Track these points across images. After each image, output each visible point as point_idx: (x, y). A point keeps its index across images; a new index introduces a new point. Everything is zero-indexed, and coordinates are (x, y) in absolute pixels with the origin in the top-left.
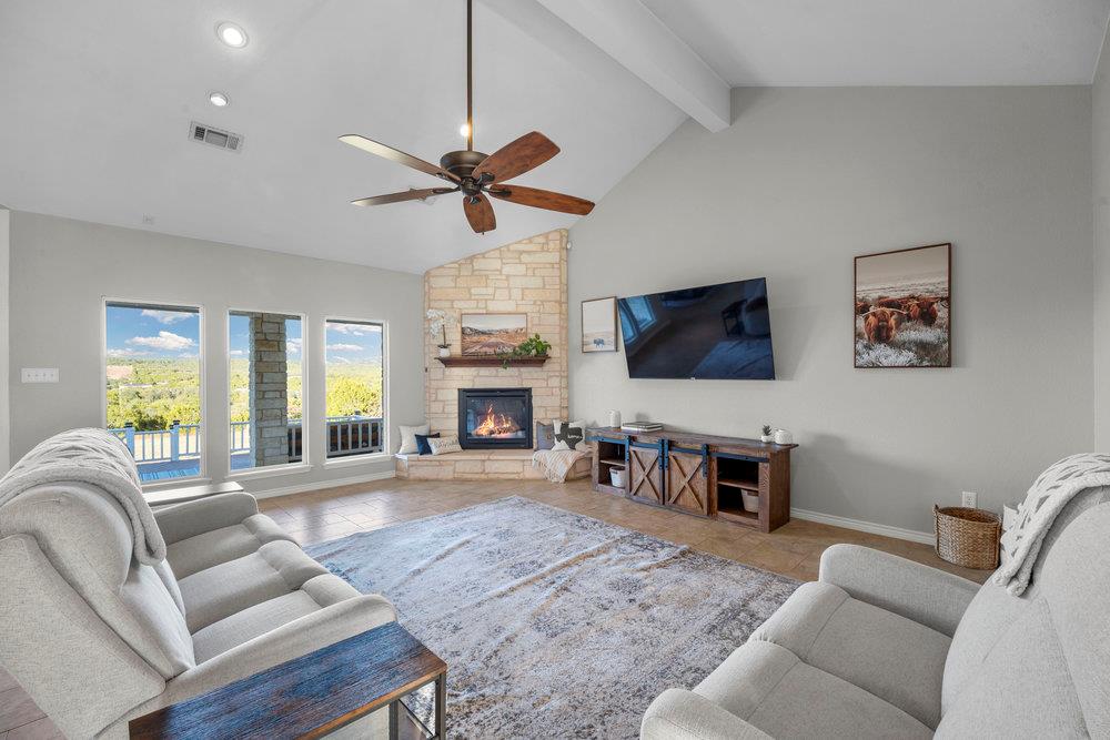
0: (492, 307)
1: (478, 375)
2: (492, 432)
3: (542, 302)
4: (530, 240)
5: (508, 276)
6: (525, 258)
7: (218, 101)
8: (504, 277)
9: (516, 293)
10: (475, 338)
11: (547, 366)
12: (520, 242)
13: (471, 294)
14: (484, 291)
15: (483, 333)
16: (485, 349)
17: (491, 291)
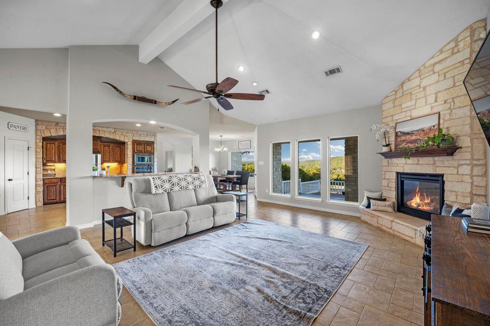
0: (415, 113)
1: (406, 163)
2: (419, 205)
3: (453, 99)
4: (441, 52)
5: (424, 88)
6: (438, 68)
7: (255, 84)
8: (422, 89)
9: (431, 99)
10: (403, 138)
11: (457, 155)
12: (433, 57)
13: (402, 109)
14: (409, 104)
15: (408, 134)
16: (410, 145)
17: (413, 102)
